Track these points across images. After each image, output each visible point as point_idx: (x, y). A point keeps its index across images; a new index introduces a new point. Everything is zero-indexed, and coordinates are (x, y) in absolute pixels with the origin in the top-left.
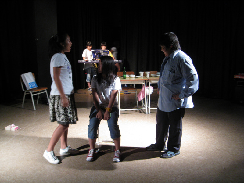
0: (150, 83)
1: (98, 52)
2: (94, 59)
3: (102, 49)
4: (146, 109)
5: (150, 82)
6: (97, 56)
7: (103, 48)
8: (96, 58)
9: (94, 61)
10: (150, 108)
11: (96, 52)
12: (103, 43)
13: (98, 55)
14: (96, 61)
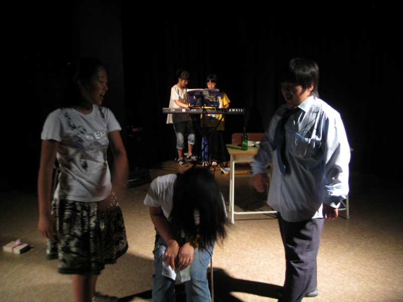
1: (199, 94)
2: (192, 106)
3: (208, 88)
6: (198, 101)
7: (211, 85)
8: (195, 105)
9: (192, 110)
11: (196, 94)
12: (211, 77)
13: (200, 99)
14: (195, 110)
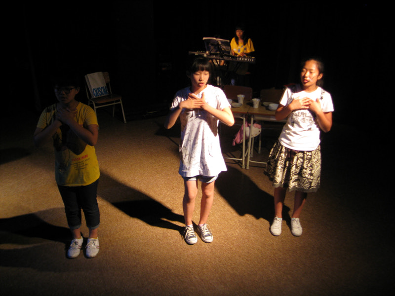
0: (252, 120)
4: (242, 160)
5: (253, 117)
10: (249, 160)
